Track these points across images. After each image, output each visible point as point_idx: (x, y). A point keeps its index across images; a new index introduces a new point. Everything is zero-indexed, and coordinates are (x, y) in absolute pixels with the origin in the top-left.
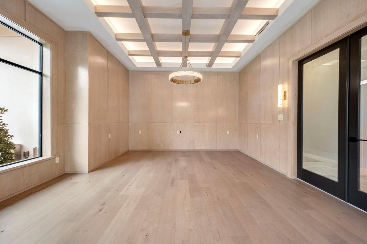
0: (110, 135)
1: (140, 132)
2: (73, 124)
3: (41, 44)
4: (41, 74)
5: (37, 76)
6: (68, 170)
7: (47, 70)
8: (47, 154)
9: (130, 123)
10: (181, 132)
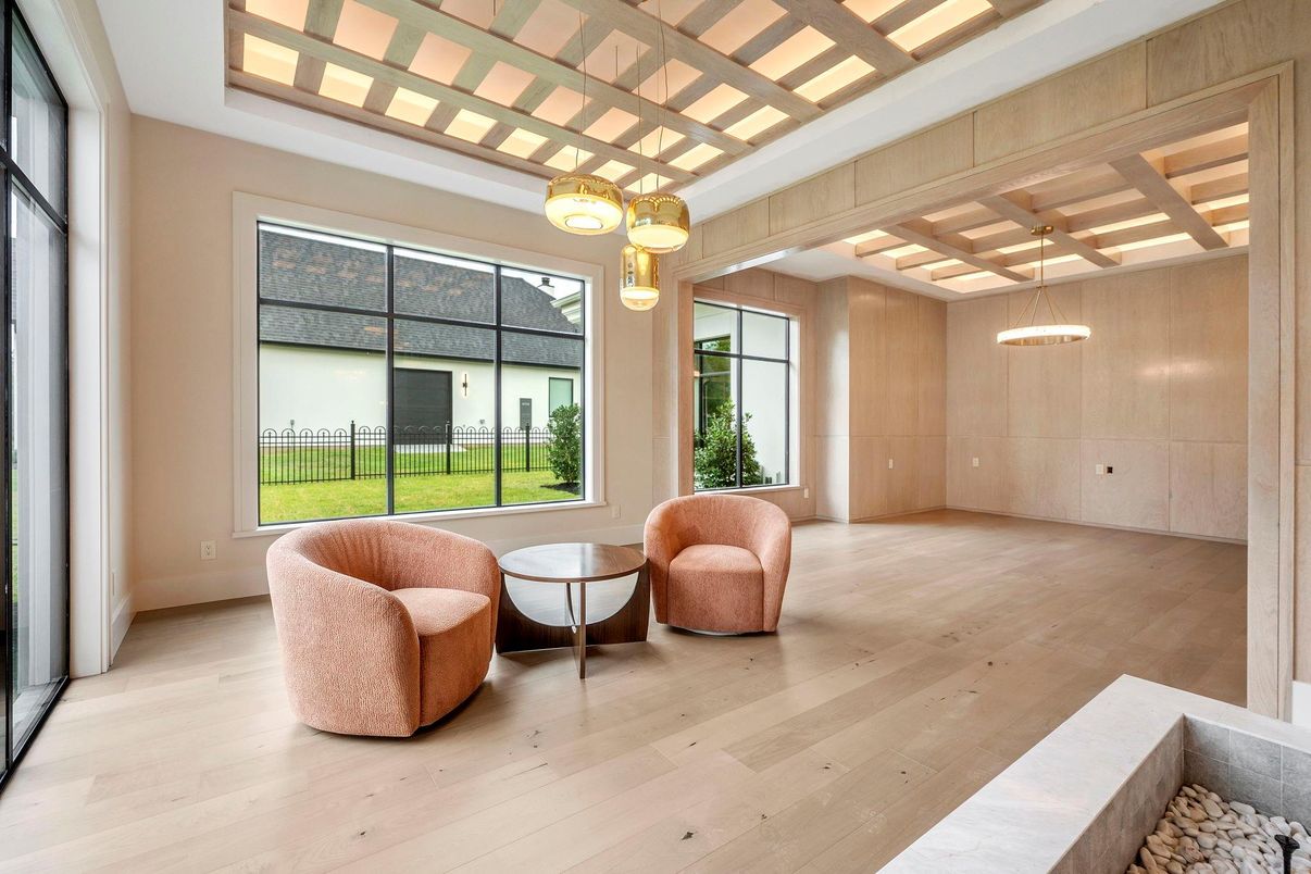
0: (891, 462)
1: (976, 462)
2: (826, 436)
3: (788, 319)
4: (787, 362)
5: (784, 365)
6: (819, 513)
7: (795, 359)
8: (795, 482)
9: (949, 438)
10: (1110, 470)
